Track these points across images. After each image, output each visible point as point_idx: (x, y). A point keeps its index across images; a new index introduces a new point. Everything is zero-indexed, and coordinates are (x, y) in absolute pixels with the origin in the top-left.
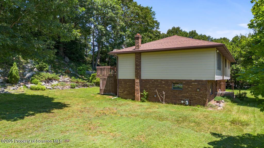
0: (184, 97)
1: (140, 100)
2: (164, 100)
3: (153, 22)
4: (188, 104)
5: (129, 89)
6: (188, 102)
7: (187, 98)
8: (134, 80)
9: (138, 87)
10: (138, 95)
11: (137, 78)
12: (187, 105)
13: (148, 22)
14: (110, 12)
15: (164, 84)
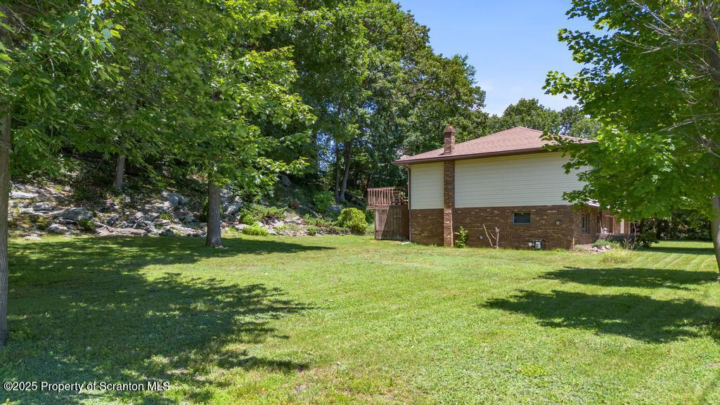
0: (532, 236)
1: (452, 245)
2: (498, 244)
3: (471, 91)
4: (539, 247)
5: (431, 227)
6: (541, 244)
7: (538, 237)
8: (442, 211)
9: (448, 223)
10: (449, 236)
11: (448, 207)
12: (539, 250)
13: (460, 93)
14: (380, 78)
15: (497, 215)
